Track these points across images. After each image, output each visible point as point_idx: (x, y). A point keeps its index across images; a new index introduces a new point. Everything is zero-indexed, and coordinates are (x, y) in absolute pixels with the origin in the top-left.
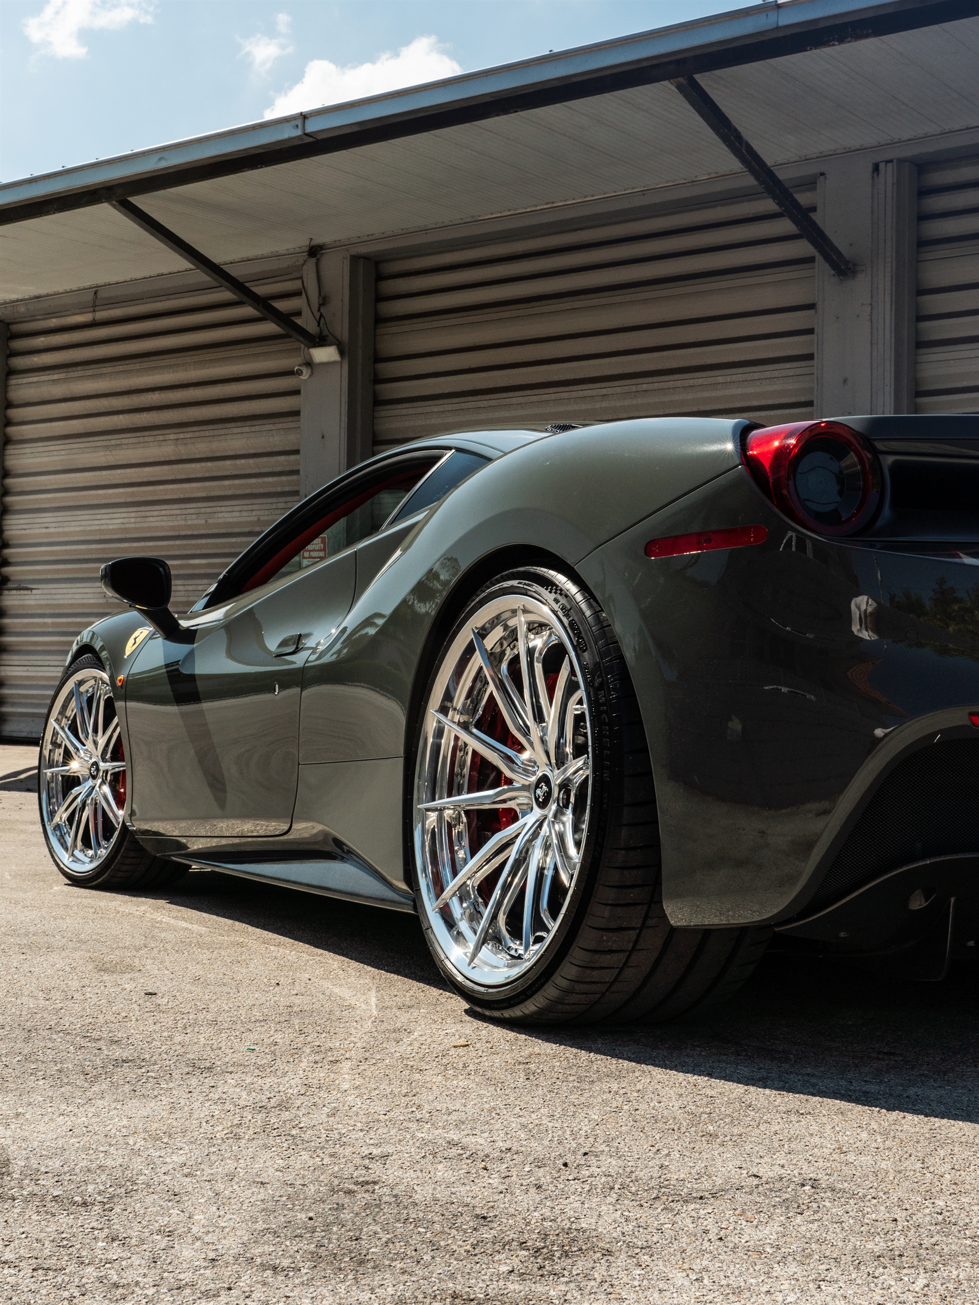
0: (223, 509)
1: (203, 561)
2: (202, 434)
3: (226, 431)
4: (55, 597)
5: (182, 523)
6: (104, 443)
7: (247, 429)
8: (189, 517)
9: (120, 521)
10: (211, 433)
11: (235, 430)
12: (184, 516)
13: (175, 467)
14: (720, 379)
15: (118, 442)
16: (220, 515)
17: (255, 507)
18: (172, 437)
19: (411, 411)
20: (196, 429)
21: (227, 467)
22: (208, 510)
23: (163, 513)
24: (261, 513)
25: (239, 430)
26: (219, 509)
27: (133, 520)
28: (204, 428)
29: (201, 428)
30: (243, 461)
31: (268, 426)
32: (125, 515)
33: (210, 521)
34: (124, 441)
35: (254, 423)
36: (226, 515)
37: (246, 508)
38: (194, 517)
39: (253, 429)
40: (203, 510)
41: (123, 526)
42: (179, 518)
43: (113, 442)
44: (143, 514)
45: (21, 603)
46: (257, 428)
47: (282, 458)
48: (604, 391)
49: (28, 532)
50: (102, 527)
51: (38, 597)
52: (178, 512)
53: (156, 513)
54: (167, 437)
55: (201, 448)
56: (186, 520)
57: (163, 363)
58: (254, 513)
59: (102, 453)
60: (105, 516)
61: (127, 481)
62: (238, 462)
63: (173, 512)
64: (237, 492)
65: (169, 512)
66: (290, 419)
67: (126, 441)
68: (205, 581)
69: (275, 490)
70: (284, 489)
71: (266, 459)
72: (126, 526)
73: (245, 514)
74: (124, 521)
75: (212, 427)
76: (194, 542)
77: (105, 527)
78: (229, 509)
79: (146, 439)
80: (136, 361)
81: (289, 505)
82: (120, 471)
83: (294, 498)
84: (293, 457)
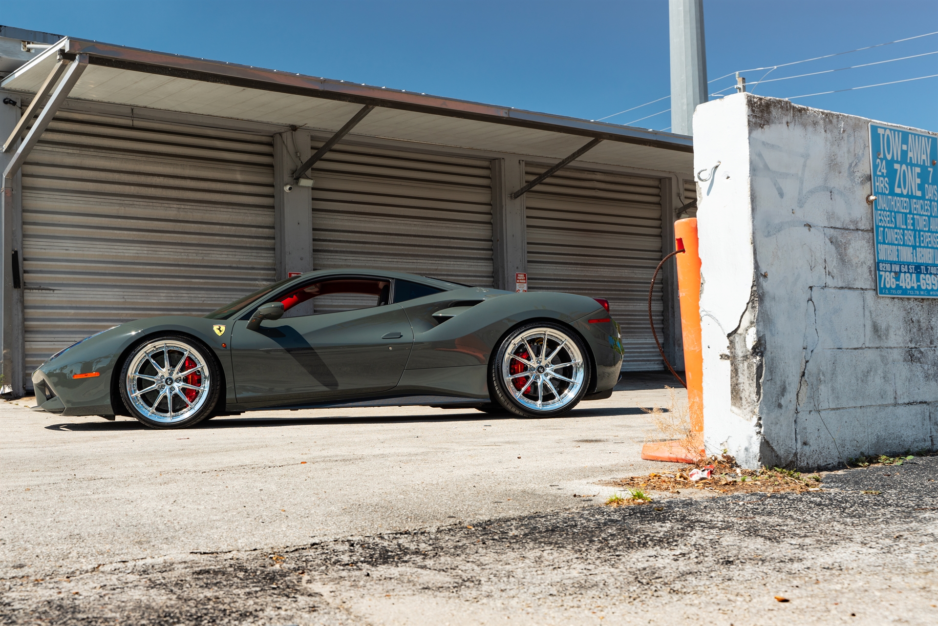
0: (215, 252)
1: (201, 281)
2: (198, 208)
3: (216, 209)
4: (77, 296)
5: (185, 257)
6: (118, 202)
7: (230, 210)
8: (190, 254)
9: (135, 251)
10: (205, 208)
11: (222, 210)
12: (186, 254)
13: (179, 224)
14: (458, 226)
15: (131, 203)
16: (213, 256)
17: (237, 253)
18: (175, 206)
19: (326, 216)
20: (193, 204)
21: (216, 229)
22: (204, 252)
23: (170, 250)
24: (242, 257)
25: (225, 210)
26: (212, 252)
27: (145, 252)
28: (199, 204)
29: (196, 204)
30: (228, 227)
31: (243, 210)
32: (139, 248)
33: (205, 258)
34: (135, 203)
35: (234, 207)
36: (218, 256)
37: (231, 253)
38: (195, 255)
39: (234, 210)
40: (200, 252)
41: (137, 255)
43: (126, 202)
44: (154, 249)
45: (43, 299)
46: (237, 211)
47: (254, 229)
48: (415, 223)
49: (47, 251)
50: (119, 254)
51: (59, 295)
52: (182, 251)
53: (164, 250)
54: (171, 206)
55: (197, 216)
56: (188, 256)
57: (166, 161)
58: (237, 257)
59: (117, 208)
60: (121, 247)
61: (136, 227)
62: (224, 227)
63: (178, 250)
64: (221, 244)
65: (175, 250)
66: (258, 209)
67: (138, 203)
68: (203, 292)
69: (248, 245)
70: (256, 246)
71: (243, 228)
72: (140, 255)
73: (231, 256)
74: (138, 252)
75: (204, 205)
76: (194, 269)
77: (122, 254)
78: (219, 253)
79: (155, 204)
80: (141, 155)
81: (259, 255)
82: (132, 221)
83: (263, 251)
84: (260, 230)
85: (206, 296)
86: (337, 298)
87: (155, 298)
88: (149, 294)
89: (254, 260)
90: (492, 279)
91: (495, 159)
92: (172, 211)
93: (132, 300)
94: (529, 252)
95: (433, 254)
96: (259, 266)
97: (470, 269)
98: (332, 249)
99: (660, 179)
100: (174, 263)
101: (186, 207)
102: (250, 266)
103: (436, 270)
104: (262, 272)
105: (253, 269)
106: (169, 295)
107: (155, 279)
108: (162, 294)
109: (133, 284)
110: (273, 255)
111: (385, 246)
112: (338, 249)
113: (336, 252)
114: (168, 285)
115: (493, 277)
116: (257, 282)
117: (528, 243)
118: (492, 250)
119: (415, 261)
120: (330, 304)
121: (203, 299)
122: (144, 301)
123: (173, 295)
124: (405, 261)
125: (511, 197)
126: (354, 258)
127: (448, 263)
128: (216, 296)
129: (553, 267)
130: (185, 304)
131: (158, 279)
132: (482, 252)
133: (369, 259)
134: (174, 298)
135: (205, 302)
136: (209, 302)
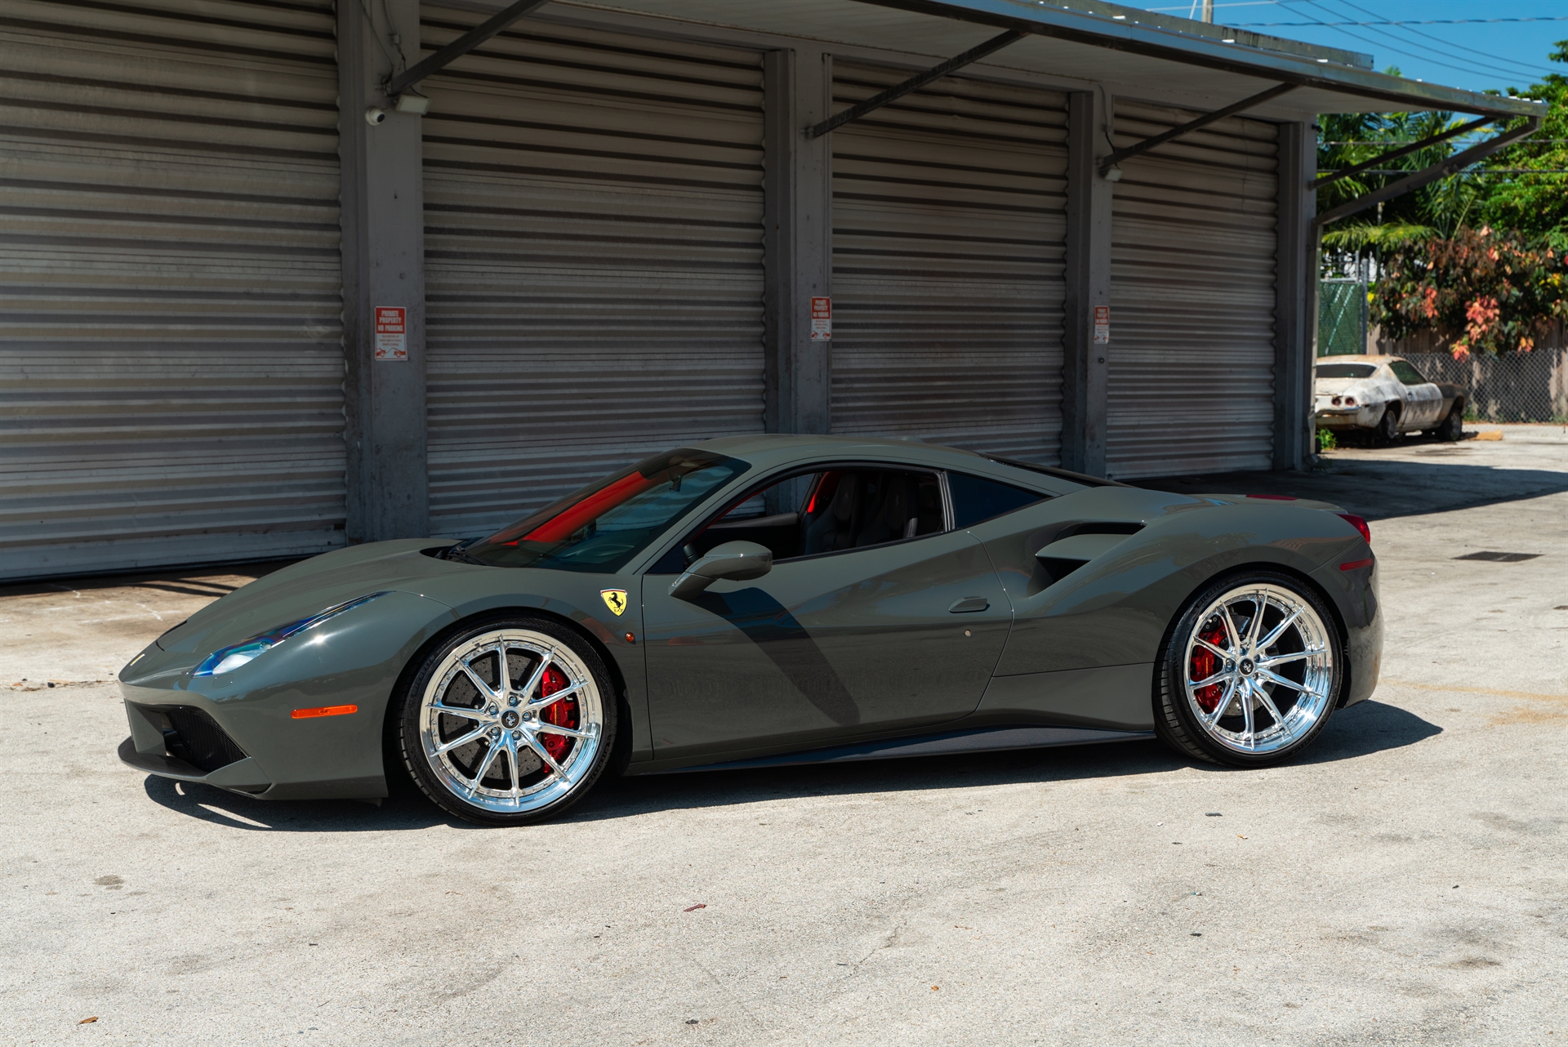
0: (217, 262)
1: (189, 327)
2: (179, 159)
3: (216, 162)
5: (154, 274)
7: (248, 164)
8: (164, 268)
9: (45, 263)
10: (193, 160)
11: (231, 163)
12: (156, 267)
13: (138, 197)
14: (701, 195)
15: (33, 148)
16: (214, 269)
17: (262, 264)
18: (130, 155)
20: (168, 150)
21: (217, 208)
22: (194, 261)
23: (121, 258)
24: (274, 271)
25: (237, 163)
26: (209, 261)
27: (68, 264)
28: (182, 152)
29: (175, 151)
30: (243, 204)
31: (275, 165)
32: (54, 256)
33: (197, 275)
34: (43, 148)
35: (256, 157)
36: (222, 270)
37: (250, 263)
38: (173, 268)
39: (256, 165)
40: (186, 261)
41: (49, 271)
42: (149, 267)
43: (23, 147)
44: (86, 257)
46: (262, 165)
47: (297, 208)
48: (619, 190)
50: (11, 270)
52: (147, 259)
53: (109, 258)
54: (122, 155)
55: (177, 177)
58: (263, 271)
60: (15, 254)
61: (45, 206)
62: (236, 204)
63: (138, 259)
64: (228, 241)
65: (132, 259)
66: (305, 161)
67: (49, 149)
68: (193, 353)
69: (284, 244)
70: (300, 245)
71: (274, 206)
72: (57, 271)
73: (250, 271)
74: (52, 263)
75: (193, 152)
76: (173, 301)
77: (16, 270)
78: (225, 262)
79: (85, 152)
80: (53, 34)
81: (310, 265)
82: (37, 191)
83: (316, 258)
84: (311, 208)
85: (199, 362)
87: (92, 369)
88: (77, 361)
89: (298, 279)
90: (761, 309)
91: (774, 50)
92: (122, 167)
93: (42, 377)
94: (836, 251)
95: (651, 257)
96: (306, 292)
97: (722, 288)
98: (454, 249)
99: (1069, 94)
100: (128, 287)
101: (154, 157)
102: (289, 291)
103: (657, 291)
104: (315, 304)
105: (295, 297)
106: (121, 361)
107: (89, 326)
108: (105, 361)
109: (41, 339)
110: (337, 266)
111: (559, 242)
112: (466, 250)
113: (463, 256)
114: (116, 339)
115: (762, 304)
116: (305, 328)
117: (836, 231)
118: (760, 246)
119: (617, 273)
120: (453, 371)
121: (193, 369)
122: (67, 377)
123: (129, 361)
124: (599, 273)
125: (806, 134)
126: (499, 269)
127: (680, 275)
128: (221, 362)
129: (874, 280)
130: (154, 382)
131: (97, 326)
132: (745, 251)
133: (528, 270)
134: (131, 369)
135: (197, 376)
136: (206, 376)
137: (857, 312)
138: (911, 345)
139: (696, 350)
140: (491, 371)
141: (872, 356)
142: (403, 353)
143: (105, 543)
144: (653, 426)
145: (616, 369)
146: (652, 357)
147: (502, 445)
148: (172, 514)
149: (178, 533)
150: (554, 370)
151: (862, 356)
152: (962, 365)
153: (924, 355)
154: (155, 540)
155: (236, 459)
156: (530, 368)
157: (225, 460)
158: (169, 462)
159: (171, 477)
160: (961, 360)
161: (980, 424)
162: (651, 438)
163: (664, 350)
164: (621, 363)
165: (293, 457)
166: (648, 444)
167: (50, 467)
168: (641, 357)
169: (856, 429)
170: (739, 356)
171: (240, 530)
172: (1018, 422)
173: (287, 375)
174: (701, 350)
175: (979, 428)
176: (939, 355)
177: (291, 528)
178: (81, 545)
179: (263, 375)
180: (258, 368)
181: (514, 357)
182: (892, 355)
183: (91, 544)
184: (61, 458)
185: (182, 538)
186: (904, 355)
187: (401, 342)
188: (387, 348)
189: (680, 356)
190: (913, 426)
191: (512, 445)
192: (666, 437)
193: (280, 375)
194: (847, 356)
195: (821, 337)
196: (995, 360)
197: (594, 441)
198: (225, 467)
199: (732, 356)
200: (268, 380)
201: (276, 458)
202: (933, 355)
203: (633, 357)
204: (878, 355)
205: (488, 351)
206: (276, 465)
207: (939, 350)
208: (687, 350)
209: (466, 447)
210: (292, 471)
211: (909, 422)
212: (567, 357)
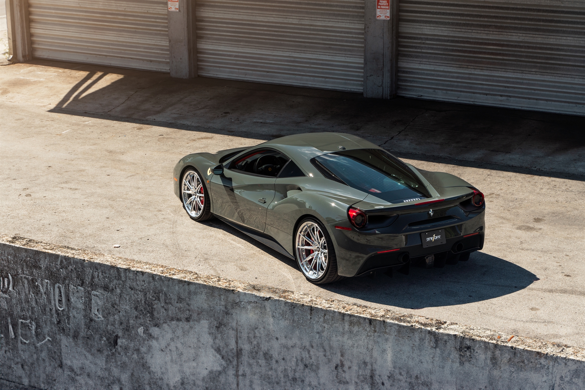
85: (126, 5)
86: (219, 12)
106: (104, 3)
120: (213, 16)
121: (125, 7)
123: (106, 4)
128: (133, 6)
134: (107, 6)
135: (126, 10)
136: (128, 10)
137: (429, 6)
138: (472, 25)
139: (327, 17)
140: (228, 17)
141: (439, 28)
142: (177, 9)
143: (105, 57)
144: (305, 47)
145: (285, 21)
146: (303, 18)
147: (233, 45)
148: (123, 51)
149: (124, 58)
150: (256, 19)
151: (432, 28)
152: (510, 39)
153: (479, 32)
154: (118, 58)
155: (138, 37)
156: (245, 17)
157: (134, 37)
158: (118, 35)
159: (118, 40)
160: (510, 36)
161: (525, 72)
162: (303, 52)
163: (310, 16)
164: (287, 19)
165: (156, 39)
166: (301, 54)
167: (86, 32)
168: (298, 18)
169: (428, 63)
170: (352, 22)
171: (143, 60)
172: (560, 75)
173: (154, 12)
174: (330, 17)
175: (524, 74)
176: (491, 32)
177: (160, 62)
178: (99, 56)
179: (146, 11)
180: (144, 9)
181: (239, 13)
182: (454, 30)
183: (101, 56)
184: (89, 30)
185: (126, 59)
186: (463, 30)
187: (177, 5)
188: (172, 7)
189: (318, 19)
190: (469, 67)
191: (238, 46)
192: (310, 52)
193: (151, 12)
194: (422, 27)
195: (383, 18)
196: (539, 39)
197: (275, 49)
198: (134, 39)
199: (348, 21)
200: (147, 13)
201: (150, 38)
202: (487, 32)
203: (294, 17)
204: (444, 29)
205: (228, 10)
206: (150, 41)
207: (491, 30)
208: (323, 17)
209: (218, 44)
210: (156, 44)
211: (467, 64)
212: (261, 15)
